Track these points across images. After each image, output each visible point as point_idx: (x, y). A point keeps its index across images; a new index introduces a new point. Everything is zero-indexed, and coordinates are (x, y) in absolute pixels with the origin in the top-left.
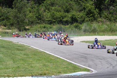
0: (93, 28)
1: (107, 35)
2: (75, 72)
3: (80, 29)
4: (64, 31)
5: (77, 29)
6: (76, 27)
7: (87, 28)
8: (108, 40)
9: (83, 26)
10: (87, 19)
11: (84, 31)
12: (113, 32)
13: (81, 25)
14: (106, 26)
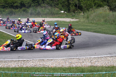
0: (37, 12)
1: (48, 18)
3: (27, 12)
4: (15, 14)
5: (25, 13)
6: (24, 11)
7: (33, 12)
8: (50, 21)
9: (30, 10)
10: (33, 4)
11: (30, 14)
12: (53, 15)
13: (28, 10)
14: (48, 10)
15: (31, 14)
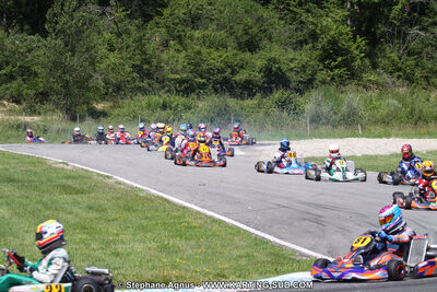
0: (344, 109)
1: (397, 136)
2: (278, 273)
3: (297, 112)
5: (285, 114)
6: (283, 105)
7: (325, 109)
9: (310, 103)
10: (322, 75)
11: (312, 121)
12: (420, 123)
13: (301, 100)
14: (395, 102)
15: (316, 120)
